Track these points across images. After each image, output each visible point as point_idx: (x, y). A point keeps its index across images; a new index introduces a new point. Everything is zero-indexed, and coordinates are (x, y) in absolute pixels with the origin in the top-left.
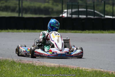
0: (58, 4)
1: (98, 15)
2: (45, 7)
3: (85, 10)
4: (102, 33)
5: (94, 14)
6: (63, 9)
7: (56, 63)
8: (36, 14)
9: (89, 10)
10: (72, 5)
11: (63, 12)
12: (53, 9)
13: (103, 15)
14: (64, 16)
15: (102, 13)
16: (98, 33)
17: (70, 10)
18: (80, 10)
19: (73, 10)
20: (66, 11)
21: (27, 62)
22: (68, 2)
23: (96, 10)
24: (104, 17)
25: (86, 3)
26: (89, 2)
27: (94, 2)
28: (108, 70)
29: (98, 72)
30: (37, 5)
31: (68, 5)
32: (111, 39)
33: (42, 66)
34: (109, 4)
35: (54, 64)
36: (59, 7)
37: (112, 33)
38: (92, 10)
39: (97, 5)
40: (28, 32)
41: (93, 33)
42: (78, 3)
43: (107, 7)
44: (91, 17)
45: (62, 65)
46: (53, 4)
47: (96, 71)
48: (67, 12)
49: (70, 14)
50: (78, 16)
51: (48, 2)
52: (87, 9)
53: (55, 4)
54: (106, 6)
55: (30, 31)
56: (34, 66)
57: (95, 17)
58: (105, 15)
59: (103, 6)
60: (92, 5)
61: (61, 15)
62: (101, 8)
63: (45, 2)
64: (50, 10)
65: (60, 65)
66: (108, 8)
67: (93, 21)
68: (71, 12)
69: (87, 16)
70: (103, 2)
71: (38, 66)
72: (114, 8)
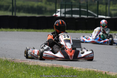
0: (51, 3)
1: (91, 15)
2: (38, 6)
3: (79, 9)
5: (88, 14)
8: (29, 13)
9: (82, 9)
10: (66, 5)
11: (57, 12)
12: (46, 9)
13: (96, 15)
14: (57, 15)
15: (95, 13)
16: (91, 33)
17: (63, 10)
18: (73, 9)
19: (67, 10)
20: (59, 10)
22: (61, 2)
23: (90, 10)
24: (98, 17)
25: (80, 3)
26: (83, 2)
27: (87, 2)
28: (101, 70)
29: (92, 72)
30: (30, 4)
31: (61, 5)
33: (35, 66)
34: (102, 4)
35: (48, 64)
36: (53, 7)
38: (86, 10)
39: (90, 5)
40: (21, 31)
41: (86, 33)
42: (72, 2)
43: (101, 7)
44: (84, 16)
45: (56, 64)
46: (46, 3)
48: (61, 11)
49: (63, 14)
50: (72, 16)
51: (41, 2)
52: (80, 8)
53: (48, 3)
54: (99, 6)
55: (24, 30)
56: (28, 66)
57: (89, 17)
58: (98, 15)
59: (97, 6)
60: (86, 5)
61: (54, 15)
62: (95, 8)
63: (38, 1)
64: (43, 9)
65: (54, 64)
67: (86, 21)
68: (64, 12)
69: (80, 16)
70: (96, 2)
71: (32, 66)
72: (107, 8)
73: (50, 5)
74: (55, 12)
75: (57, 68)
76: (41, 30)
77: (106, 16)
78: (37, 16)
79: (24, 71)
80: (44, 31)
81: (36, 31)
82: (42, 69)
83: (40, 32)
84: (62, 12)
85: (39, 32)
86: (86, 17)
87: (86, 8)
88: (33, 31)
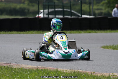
0: (34, 4)
1: (75, 15)
2: (20, 8)
3: (62, 9)
4: (80, 33)
5: (71, 14)
6: (40, 9)
7: (34, 65)
8: (12, 15)
9: (66, 10)
10: (48, 6)
11: (40, 13)
12: (28, 10)
14: (40, 17)
15: (79, 13)
16: (75, 33)
17: (46, 11)
18: (56, 10)
19: (50, 10)
20: (42, 11)
21: (5, 65)
22: (44, 3)
23: (73, 10)
24: (81, 16)
25: (63, 3)
26: (66, 2)
27: (70, 2)
28: (86, 70)
30: (13, 5)
31: (44, 5)
32: (89, 38)
33: (19, 69)
34: (85, 3)
35: (32, 66)
36: (35, 8)
37: (90, 33)
38: (69, 10)
39: (74, 5)
40: (4, 34)
41: (70, 33)
42: (54, 3)
44: (68, 17)
45: (40, 67)
46: (28, 5)
47: (74, 72)
49: (47, 15)
50: (55, 16)
51: (24, 3)
52: (63, 9)
53: (30, 4)
54: (83, 5)
55: (7, 32)
56: (11, 69)
57: (73, 17)
58: (82, 15)
59: (80, 5)
60: (69, 5)
61: (37, 16)
62: (78, 7)
63: (20, 2)
64: (26, 11)
65: (38, 67)
66: (85, 7)
67: (70, 21)
68: (47, 13)
69: (64, 16)
70: (79, 1)
71: (16, 69)
72: (91, 7)
73: (33, 6)
74: (38, 13)
75: (42, 70)
76: (25, 32)
77: (90, 15)
78: (20, 17)
79: (8, 75)
80: (27, 33)
81: (20, 33)
82: (27, 72)
83: (24, 33)
84: (45, 12)
85: (22, 33)
86: (69, 17)
87: (70, 8)
88: (16, 33)
